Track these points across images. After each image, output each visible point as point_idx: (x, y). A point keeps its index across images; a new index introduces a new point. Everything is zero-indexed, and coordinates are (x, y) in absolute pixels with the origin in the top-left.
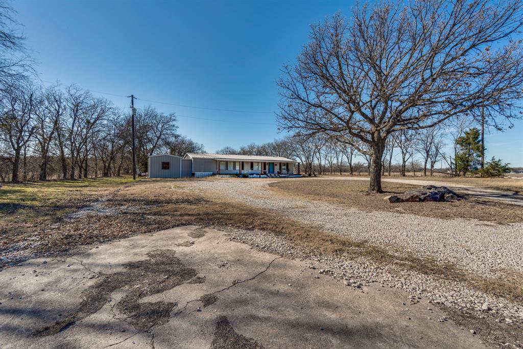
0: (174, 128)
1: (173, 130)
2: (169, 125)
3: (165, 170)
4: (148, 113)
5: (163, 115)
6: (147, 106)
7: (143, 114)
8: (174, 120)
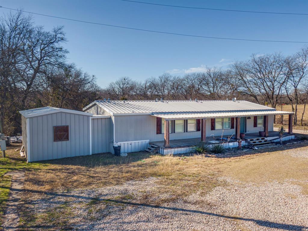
0: (60, 53)
1: (61, 57)
2: (52, 47)
3: (60, 143)
4: (17, 25)
5: (42, 31)
6: (15, 13)
7: (7, 28)
8: (62, 39)
